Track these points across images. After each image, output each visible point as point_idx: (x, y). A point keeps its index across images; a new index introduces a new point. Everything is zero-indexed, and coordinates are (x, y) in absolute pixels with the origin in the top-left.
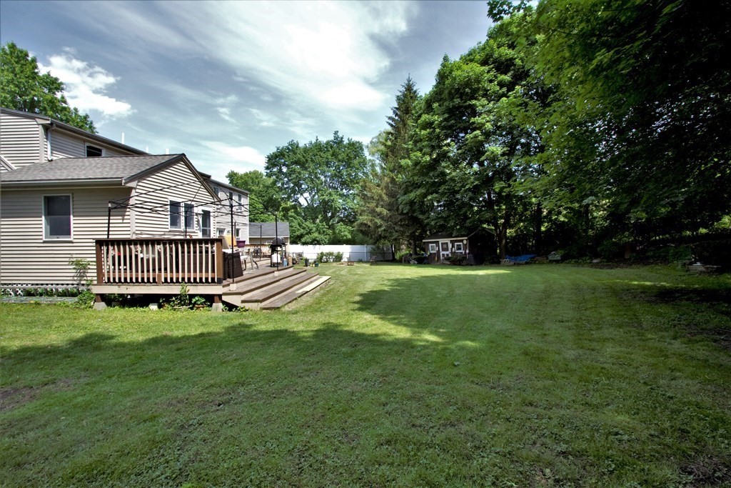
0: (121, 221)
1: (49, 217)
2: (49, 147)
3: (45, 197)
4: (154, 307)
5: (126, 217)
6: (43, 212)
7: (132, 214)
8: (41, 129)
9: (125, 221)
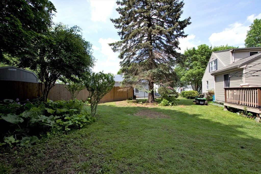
0: (240, 81)
1: (225, 81)
2: (233, 58)
3: (224, 75)
4: (238, 114)
5: (242, 79)
6: (224, 79)
7: (244, 79)
8: (231, 53)
9: (242, 81)
